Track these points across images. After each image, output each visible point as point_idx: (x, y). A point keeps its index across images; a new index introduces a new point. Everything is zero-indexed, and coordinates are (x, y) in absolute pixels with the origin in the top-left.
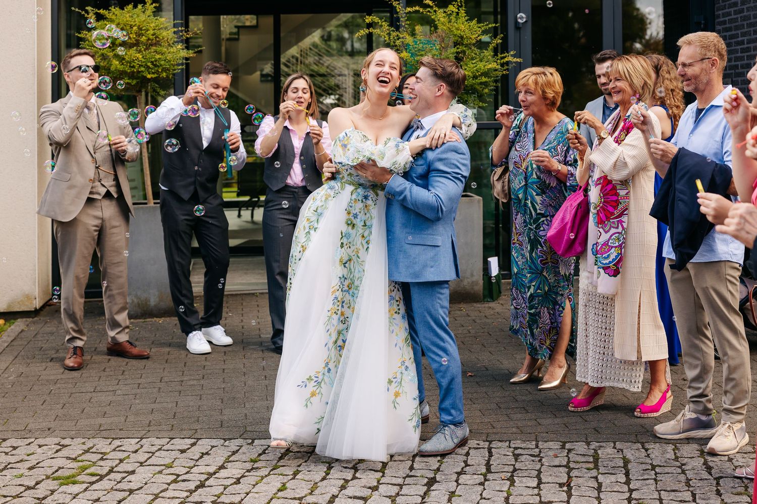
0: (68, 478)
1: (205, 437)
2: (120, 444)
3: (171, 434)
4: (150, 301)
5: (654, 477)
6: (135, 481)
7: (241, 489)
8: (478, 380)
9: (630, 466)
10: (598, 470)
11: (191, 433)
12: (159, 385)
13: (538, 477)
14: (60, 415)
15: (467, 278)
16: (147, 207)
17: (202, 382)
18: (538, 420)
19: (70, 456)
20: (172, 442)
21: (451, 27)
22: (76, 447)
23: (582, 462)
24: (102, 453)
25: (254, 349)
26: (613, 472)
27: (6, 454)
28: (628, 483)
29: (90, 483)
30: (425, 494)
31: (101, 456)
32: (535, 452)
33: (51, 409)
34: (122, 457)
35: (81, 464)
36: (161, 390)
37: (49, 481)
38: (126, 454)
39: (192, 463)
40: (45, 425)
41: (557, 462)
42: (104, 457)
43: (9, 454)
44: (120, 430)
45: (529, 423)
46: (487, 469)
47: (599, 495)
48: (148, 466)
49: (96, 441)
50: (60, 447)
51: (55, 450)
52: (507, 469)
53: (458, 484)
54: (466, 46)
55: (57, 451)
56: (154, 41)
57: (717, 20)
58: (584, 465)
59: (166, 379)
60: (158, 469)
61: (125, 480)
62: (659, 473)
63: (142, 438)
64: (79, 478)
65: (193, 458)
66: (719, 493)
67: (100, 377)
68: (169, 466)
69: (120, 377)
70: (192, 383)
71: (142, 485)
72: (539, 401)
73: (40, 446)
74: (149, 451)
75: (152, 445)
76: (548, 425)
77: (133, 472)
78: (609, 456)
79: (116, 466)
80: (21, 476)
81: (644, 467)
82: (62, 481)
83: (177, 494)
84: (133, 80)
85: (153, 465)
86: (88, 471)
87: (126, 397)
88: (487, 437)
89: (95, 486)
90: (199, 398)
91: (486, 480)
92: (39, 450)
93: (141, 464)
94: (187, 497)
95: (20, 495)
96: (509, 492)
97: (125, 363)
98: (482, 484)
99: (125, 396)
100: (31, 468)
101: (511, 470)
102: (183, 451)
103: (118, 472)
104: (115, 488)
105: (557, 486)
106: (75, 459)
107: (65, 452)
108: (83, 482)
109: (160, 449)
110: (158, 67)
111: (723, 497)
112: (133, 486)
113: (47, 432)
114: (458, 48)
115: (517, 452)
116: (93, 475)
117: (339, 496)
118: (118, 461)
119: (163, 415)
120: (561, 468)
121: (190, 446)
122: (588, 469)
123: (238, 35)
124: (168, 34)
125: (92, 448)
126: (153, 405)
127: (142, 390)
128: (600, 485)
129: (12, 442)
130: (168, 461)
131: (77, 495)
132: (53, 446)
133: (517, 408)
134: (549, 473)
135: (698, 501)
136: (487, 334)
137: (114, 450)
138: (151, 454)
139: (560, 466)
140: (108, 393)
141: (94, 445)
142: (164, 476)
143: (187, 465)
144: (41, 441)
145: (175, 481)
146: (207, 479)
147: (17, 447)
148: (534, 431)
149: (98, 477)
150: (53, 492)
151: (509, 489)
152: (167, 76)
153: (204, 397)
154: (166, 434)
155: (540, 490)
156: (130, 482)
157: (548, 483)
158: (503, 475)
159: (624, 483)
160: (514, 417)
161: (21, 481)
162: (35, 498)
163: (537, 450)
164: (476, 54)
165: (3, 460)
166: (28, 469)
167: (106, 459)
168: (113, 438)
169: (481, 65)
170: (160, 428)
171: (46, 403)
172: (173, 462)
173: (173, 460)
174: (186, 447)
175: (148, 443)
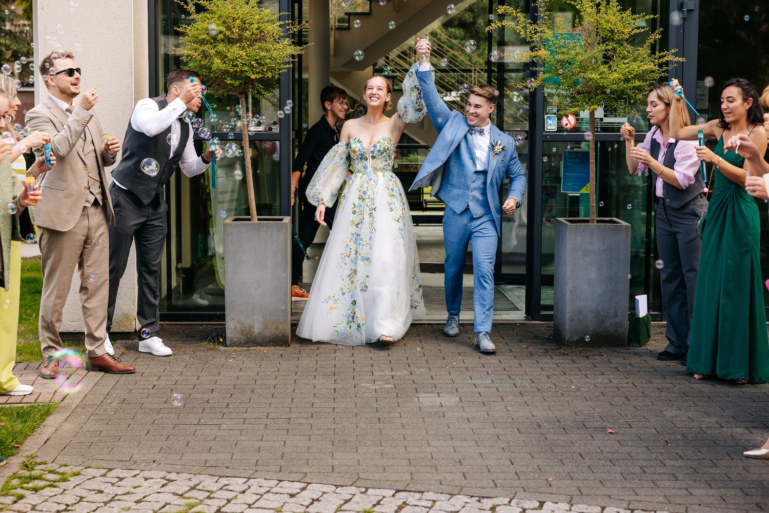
1: (315, 481)
2: (227, 483)
3: (280, 476)
4: (253, 328)
8: (619, 439)
11: (300, 476)
12: (265, 421)
14: (164, 447)
15: (610, 318)
16: (250, 224)
17: (311, 421)
18: (689, 489)
19: (177, 492)
20: (281, 484)
22: (182, 483)
24: (208, 491)
27: (113, 484)
31: (208, 494)
33: (155, 440)
34: (230, 497)
35: (187, 501)
36: (268, 427)
38: (233, 495)
39: (302, 509)
40: (150, 457)
42: (211, 496)
43: (116, 485)
44: (227, 467)
45: (679, 493)
48: (257, 508)
49: (202, 477)
50: (165, 482)
51: (161, 485)
55: (163, 486)
56: (258, 36)
59: (272, 415)
63: (249, 478)
65: (303, 503)
67: (204, 408)
68: (278, 510)
69: (225, 410)
70: (300, 421)
72: (692, 468)
73: (146, 479)
74: (257, 492)
75: (260, 487)
76: (701, 496)
79: (223, 506)
80: (129, 509)
84: (236, 80)
85: (262, 508)
86: (195, 508)
87: (232, 432)
88: (629, 505)
90: (308, 439)
92: (145, 483)
93: (250, 506)
99: (230, 431)
100: (138, 502)
102: (292, 496)
106: (181, 495)
107: (171, 487)
109: (268, 492)
113: (153, 465)
118: (225, 501)
119: (270, 455)
121: (299, 491)
123: (349, 24)
124: (274, 28)
125: (198, 484)
126: (260, 443)
127: (248, 426)
129: (118, 472)
130: (277, 505)
132: (159, 480)
133: (665, 474)
136: (631, 385)
137: (221, 489)
138: (259, 496)
140: (214, 427)
141: (201, 482)
144: (147, 474)
147: (123, 479)
148: (684, 502)
152: (273, 76)
153: (313, 437)
154: (274, 476)
160: (662, 484)
164: (629, 52)
165: (110, 490)
166: (136, 502)
167: (213, 498)
168: (219, 476)
169: (634, 66)
170: (268, 468)
171: (150, 433)
172: (282, 506)
173: (282, 504)
174: (295, 491)
175: (256, 484)
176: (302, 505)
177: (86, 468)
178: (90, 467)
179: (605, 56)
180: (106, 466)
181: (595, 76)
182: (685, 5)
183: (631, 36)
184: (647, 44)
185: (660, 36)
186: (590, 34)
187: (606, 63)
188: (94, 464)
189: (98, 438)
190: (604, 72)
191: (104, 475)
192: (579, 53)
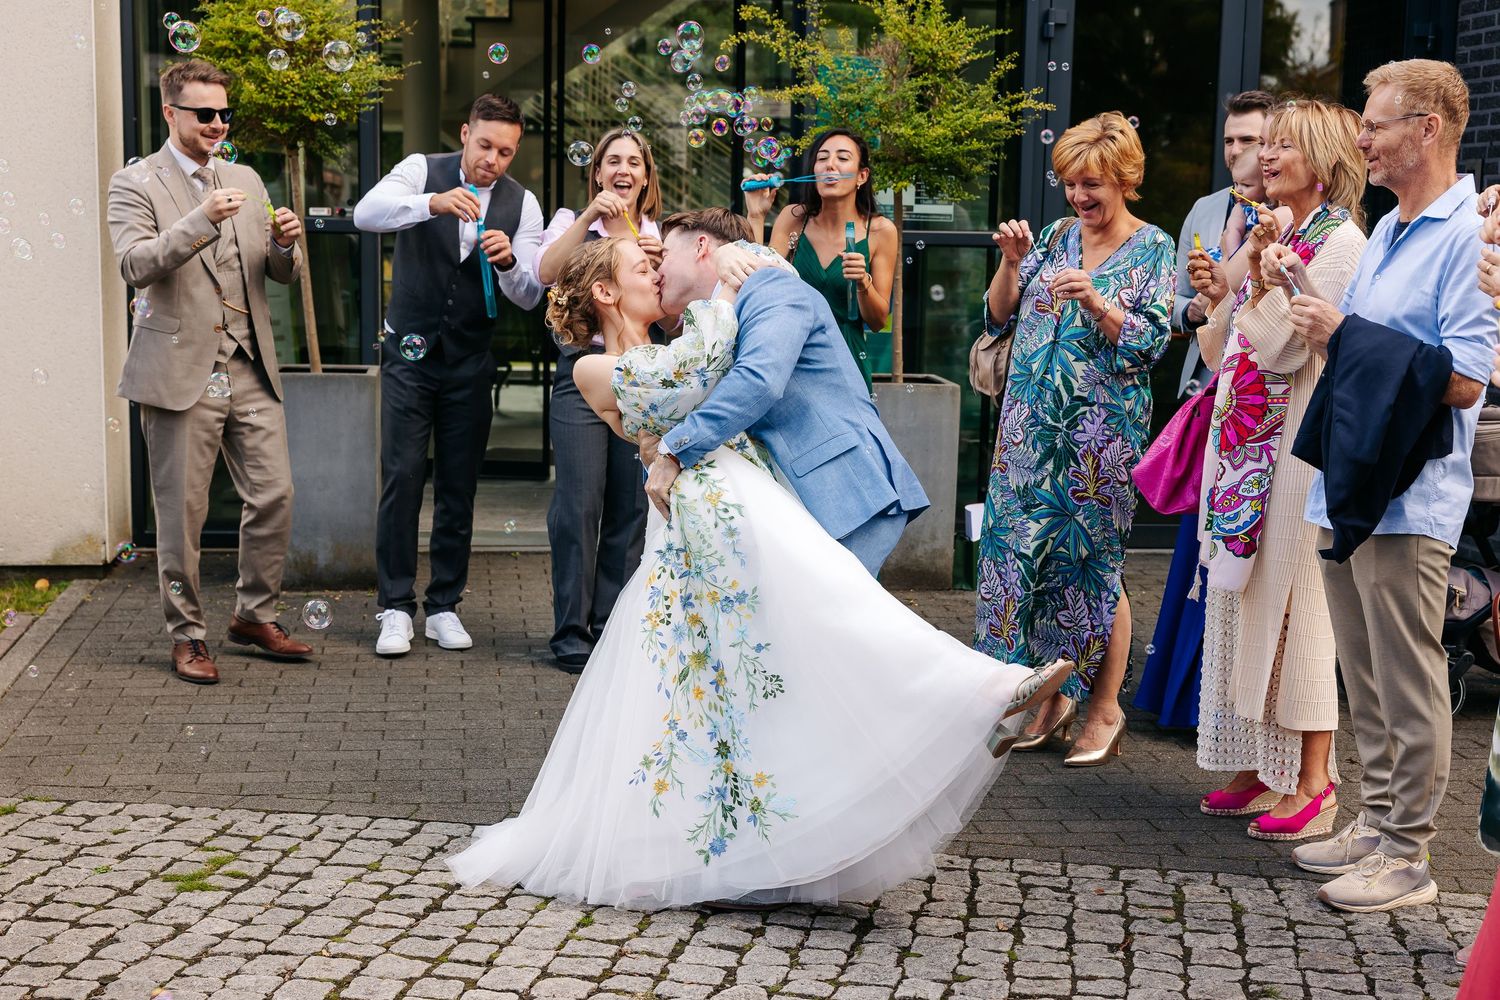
0: (192, 878)
1: (435, 818)
2: (281, 823)
3: (373, 810)
4: (316, 559)
5: (1292, 943)
6: (314, 892)
7: (509, 918)
9: (1245, 920)
10: (1184, 923)
11: (409, 809)
12: (343, 717)
13: (1068, 929)
14: (165, 762)
15: (924, 542)
16: (310, 378)
17: (423, 716)
18: (1064, 823)
19: (192, 840)
20: (376, 823)
21: (912, 34)
22: (200, 824)
23: (1153, 907)
24: (248, 837)
25: (517, 660)
26: (1213, 929)
27: (76, 828)
28: (1241, 950)
29: (231, 890)
30: (854, 947)
31: (248, 842)
32: (1060, 883)
33: (149, 752)
34: (287, 847)
35: (212, 855)
36: (349, 727)
37: (157, 882)
38: (292, 842)
39: (414, 866)
40: (140, 779)
41: (1103, 904)
42: (254, 845)
43: (81, 829)
44: (279, 796)
45: (1048, 828)
46: (968, 909)
47: (1185, 970)
48: (334, 865)
49: (236, 814)
50: (171, 822)
51: (162, 827)
52: (1006, 911)
53: (915, 935)
54: (944, 74)
55: (167, 829)
57: (1461, 35)
58: (1156, 913)
59: (354, 707)
60: (355, 872)
61: (295, 888)
62: (1301, 937)
63: (319, 815)
64: (211, 880)
65: (416, 855)
66: (1419, 981)
67: (234, 696)
68: (374, 868)
69: (271, 699)
70: (403, 716)
71: (326, 900)
72: (1067, 787)
73: (135, 818)
74: (335, 838)
75: (340, 828)
76: (1085, 833)
77: (308, 876)
78: (1204, 899)
79: (276, 863)
80: (107, 869)
81: (1273, 923)
82: (180, 883)
83: (392, 920)
84: (282, 123)
85: (343, 865)
86: (226, 869)
87: (285, 735)
88: (968, 849)
89: (241, 897)
90: (419, 746)
91: (968, 929)
92: (135, 826)
93: (323, 861)
94: (411, 926)
95: (109, 905)
96: (1014, 954)
97: (277, 673)
98: (960, 936)
99: (282, 735)
100: (122, 857)
101: (1016, 914)
102: (396, 843)
103: (281, 873)
104: (277, 901)
105: (1105, 949)
106: (200, 845)
107: (180, 832)
108: (220, 889)
109: (354, 837)
110: (331, 97)
111: (1427, 989)
112: (311, 900)
113: (146, 794)
114: (926, 79)
115: (1026, 880)
116: (235, 876)
117: (692, 942)
118: (279, 854)
119: (355, 774)
120: (1112, 916)
121: (408, 834)
122: (1164, 920)
123: (473, 37)
125: (229, 826)
126: (335, 754)
127: (313, 725)
128: (1188, 952)
129: (83, 807)
130: (370, 859)
131: (210, 910)
132: (159, 820)
133: (1023, 797)
134: (1088, 925)
135: (1378, 993)
137: (271, 833)
138: (338, 845)
139: (1109, 912)
140: (252, 727)
141: (233, 822)
142: (365, 886)
143: (407, 869)
144: (135, 809)
145: (386, 896)
146: (445, 897)
147: (94, 818)
148: (1056, 844)
149: (246, 881)
150: (166, 902)
151: (1012, 949)
152: (348, 117)
153: (428, 744)
154: (363, 810)
155: (1072, 954)
156: (305, 892)
157: (1088, 942)
158: (1002, 923)
159: (1234, 951)
160: (1019, 814)
161: (108, 879)
162: (135, 911)
163: (1065, 880)
164: (961, 92)
165: (70, 837)
166: (118, 857)
167: (258, 849)
168: (266, 811)
169: (971, 115)
170: (351, 797)
171: (139, 739)
172: (380, 861)
173: (380, 857)
174: (403, 835)
175: (331, 824)
176: (414, 858)
177: (25, 800)
178: (32, 799)
179: (920, 98)
180: (62, 796)
181: (906, 131)
182: (1052, 17)
183: (964, 66)
184: (992, 78)
185: (1013, 66)
186: (896, 58)
187: (920, 109)
188: (40, 792)
189: (46, 749)
190: (920, 125)
191: (59, 813)
192: (879, 91)
